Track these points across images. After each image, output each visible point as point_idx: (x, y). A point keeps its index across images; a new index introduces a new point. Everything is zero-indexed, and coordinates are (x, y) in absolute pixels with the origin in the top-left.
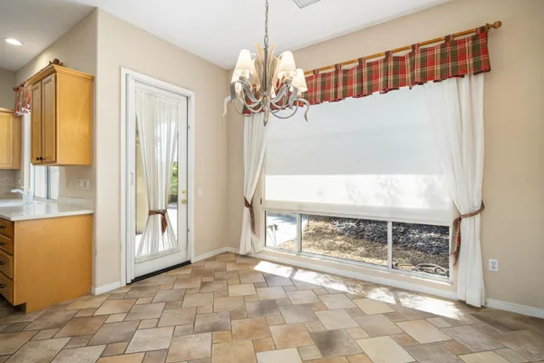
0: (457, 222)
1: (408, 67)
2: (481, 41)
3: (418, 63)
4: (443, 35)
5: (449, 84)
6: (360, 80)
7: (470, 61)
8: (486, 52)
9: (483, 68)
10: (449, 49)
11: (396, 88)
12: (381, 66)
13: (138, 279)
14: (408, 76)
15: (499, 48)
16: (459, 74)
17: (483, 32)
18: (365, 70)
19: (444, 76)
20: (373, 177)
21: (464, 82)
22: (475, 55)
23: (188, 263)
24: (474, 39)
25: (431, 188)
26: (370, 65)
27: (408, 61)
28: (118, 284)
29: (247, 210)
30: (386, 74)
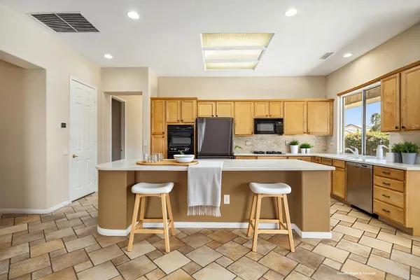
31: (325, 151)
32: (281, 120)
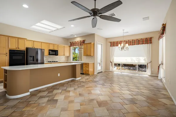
0: (147, 64)
1: (140, 42)
2: (151, 39)
3: (142, 41)
4: (145, 38)
5: (146, 45)
6: (133, 43)
7: (149, 42)
8: (151, 41)
9: (151, 43)
10: (146, 40)
11: (138, 44)
12: (136, 41)
13: (98, 73)
14: (140, 43)
15: (153, 40)
16: (148, 43)
17: (151, 38)
18: (133, 41)
19: (146, 44)
20: (135, 57)
21: (148, 44)
22: (150, 41)
23: (102, 72)
24: (150, 39)
25: (145, 59)
26: (134, 41)
27: (140, 41)
28: (96, 73)
29: (111, 63)
30: (137, 42)
31: (67, 61)
32: (58, 51)
